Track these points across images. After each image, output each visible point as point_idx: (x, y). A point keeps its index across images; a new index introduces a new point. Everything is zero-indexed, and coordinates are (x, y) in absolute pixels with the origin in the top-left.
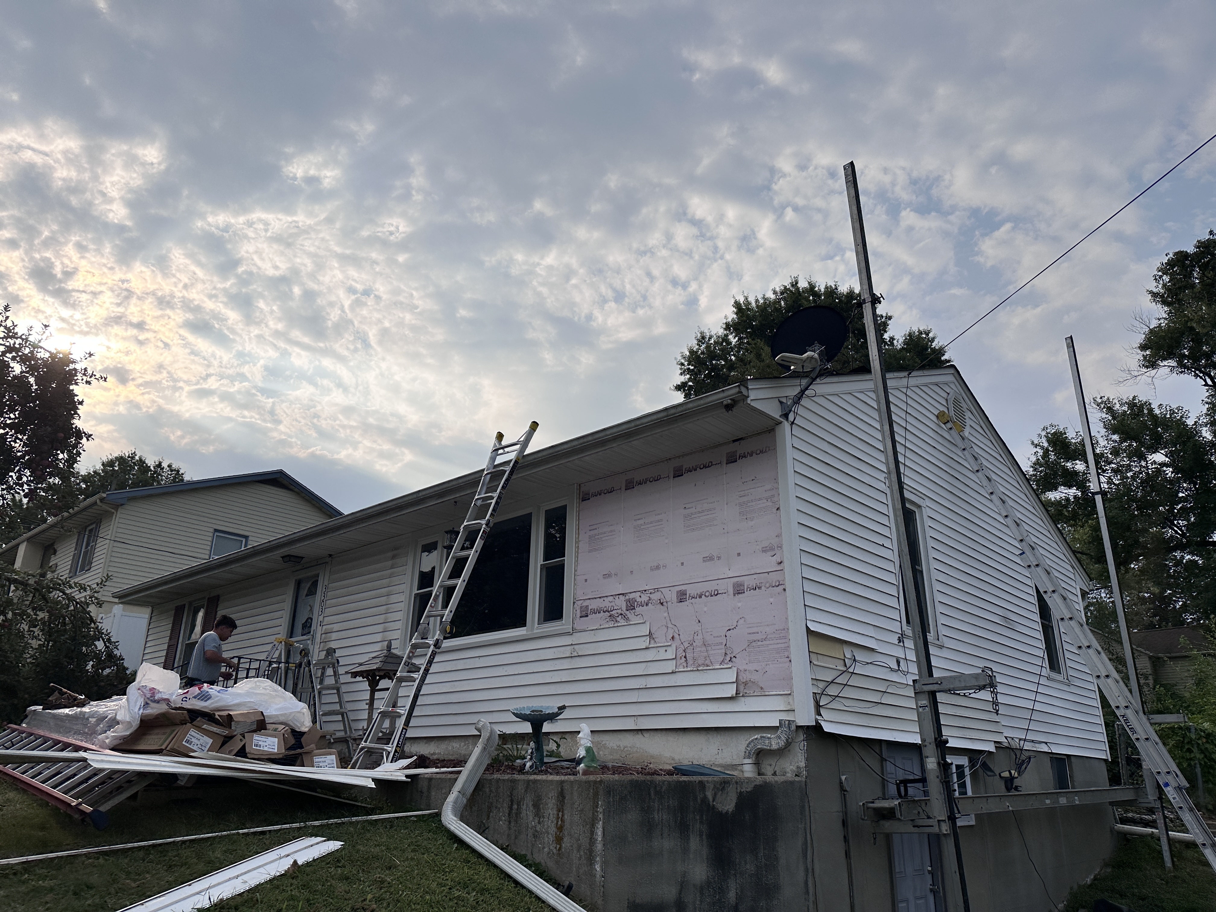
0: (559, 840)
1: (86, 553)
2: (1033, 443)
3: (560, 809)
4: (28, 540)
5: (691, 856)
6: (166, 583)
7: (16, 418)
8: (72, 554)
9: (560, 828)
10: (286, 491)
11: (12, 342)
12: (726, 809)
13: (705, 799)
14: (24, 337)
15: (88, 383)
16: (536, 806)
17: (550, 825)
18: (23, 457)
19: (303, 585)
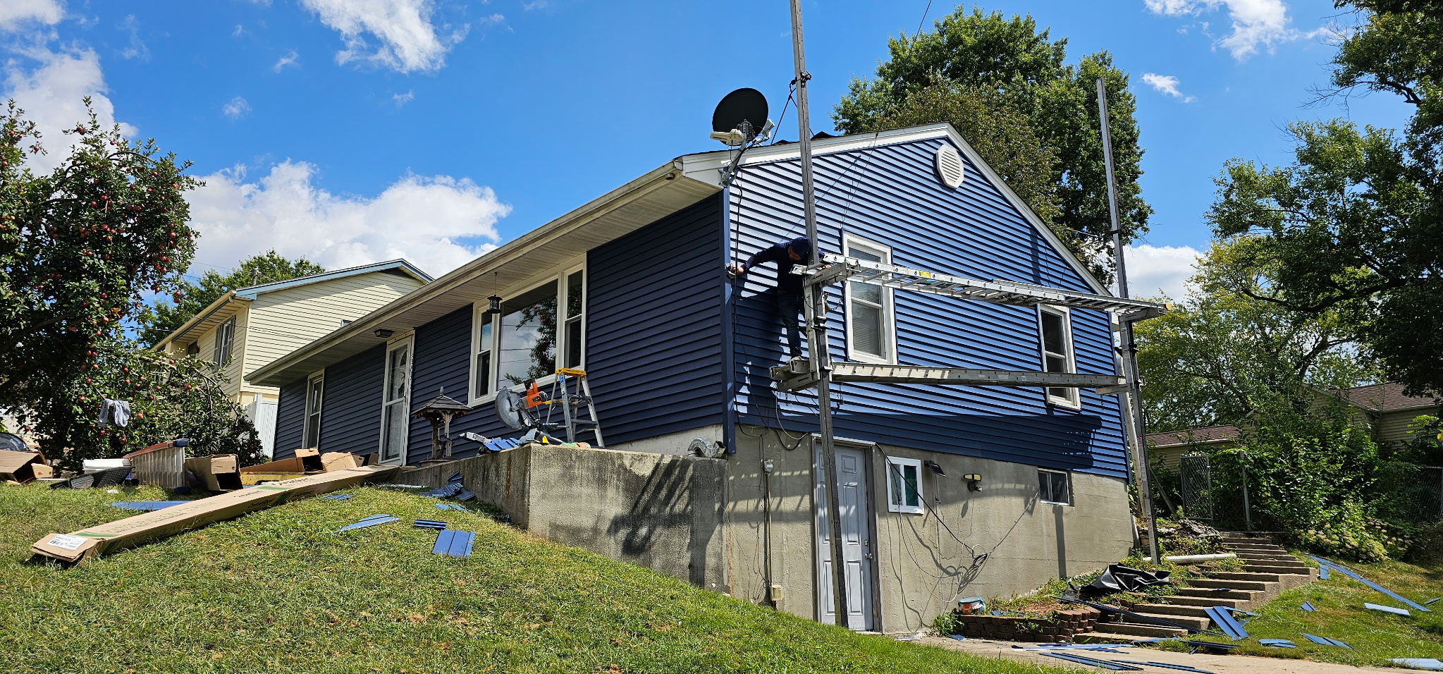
0: (508, 488)
1: (225, 349)
2: (1214, 181)
3: (509, 469)
4: (173, 340)
5: (608, 501)
6: (286, 362)
7: (135, 223)
8: (213, 350)
9: (508, 481)
10: (407, 279)
11: (125, 156)
12: (642, 473)
13: (622, 466)
14: (134, 152)
15: (191, 187)
16: (497, 470)
17: (504, 480)
18: (145, 254)
19: (397, 356)
